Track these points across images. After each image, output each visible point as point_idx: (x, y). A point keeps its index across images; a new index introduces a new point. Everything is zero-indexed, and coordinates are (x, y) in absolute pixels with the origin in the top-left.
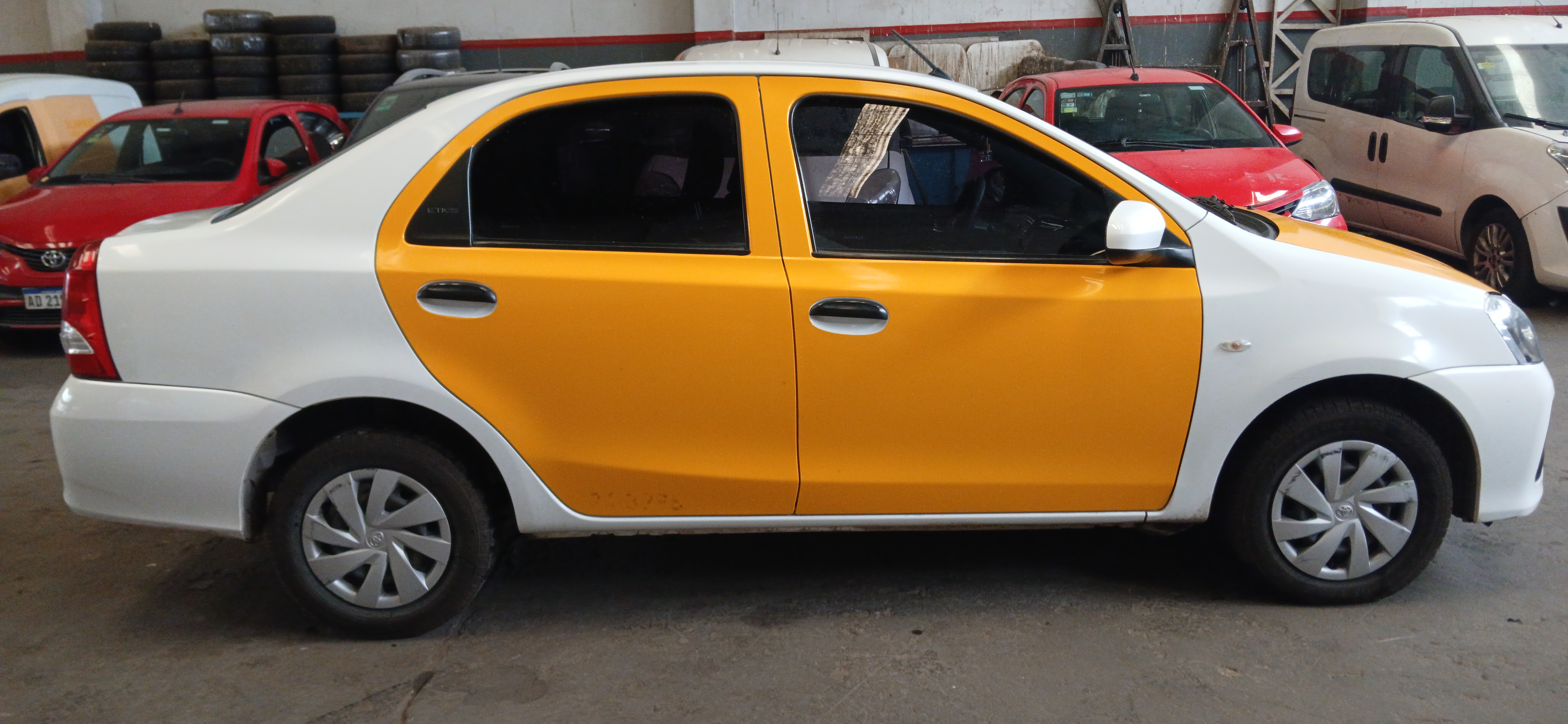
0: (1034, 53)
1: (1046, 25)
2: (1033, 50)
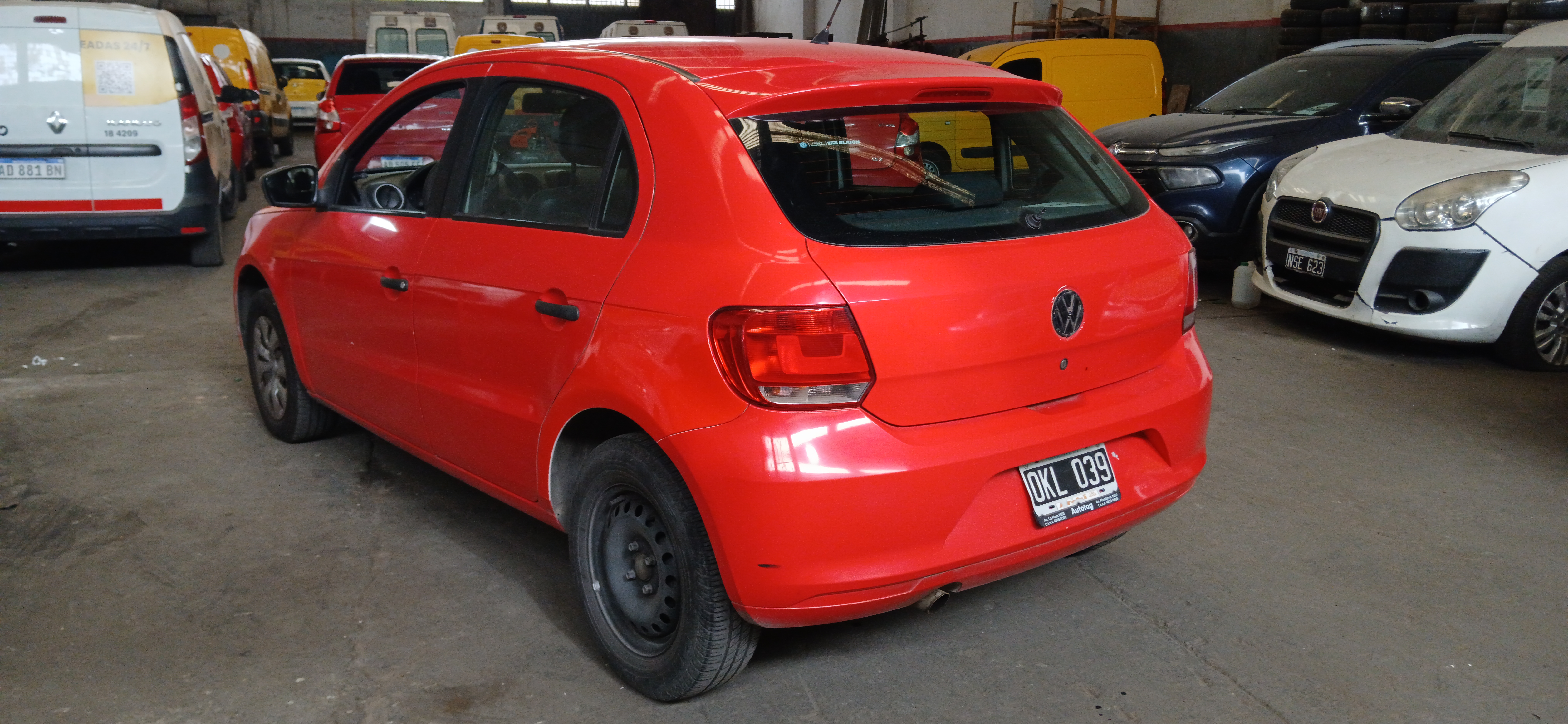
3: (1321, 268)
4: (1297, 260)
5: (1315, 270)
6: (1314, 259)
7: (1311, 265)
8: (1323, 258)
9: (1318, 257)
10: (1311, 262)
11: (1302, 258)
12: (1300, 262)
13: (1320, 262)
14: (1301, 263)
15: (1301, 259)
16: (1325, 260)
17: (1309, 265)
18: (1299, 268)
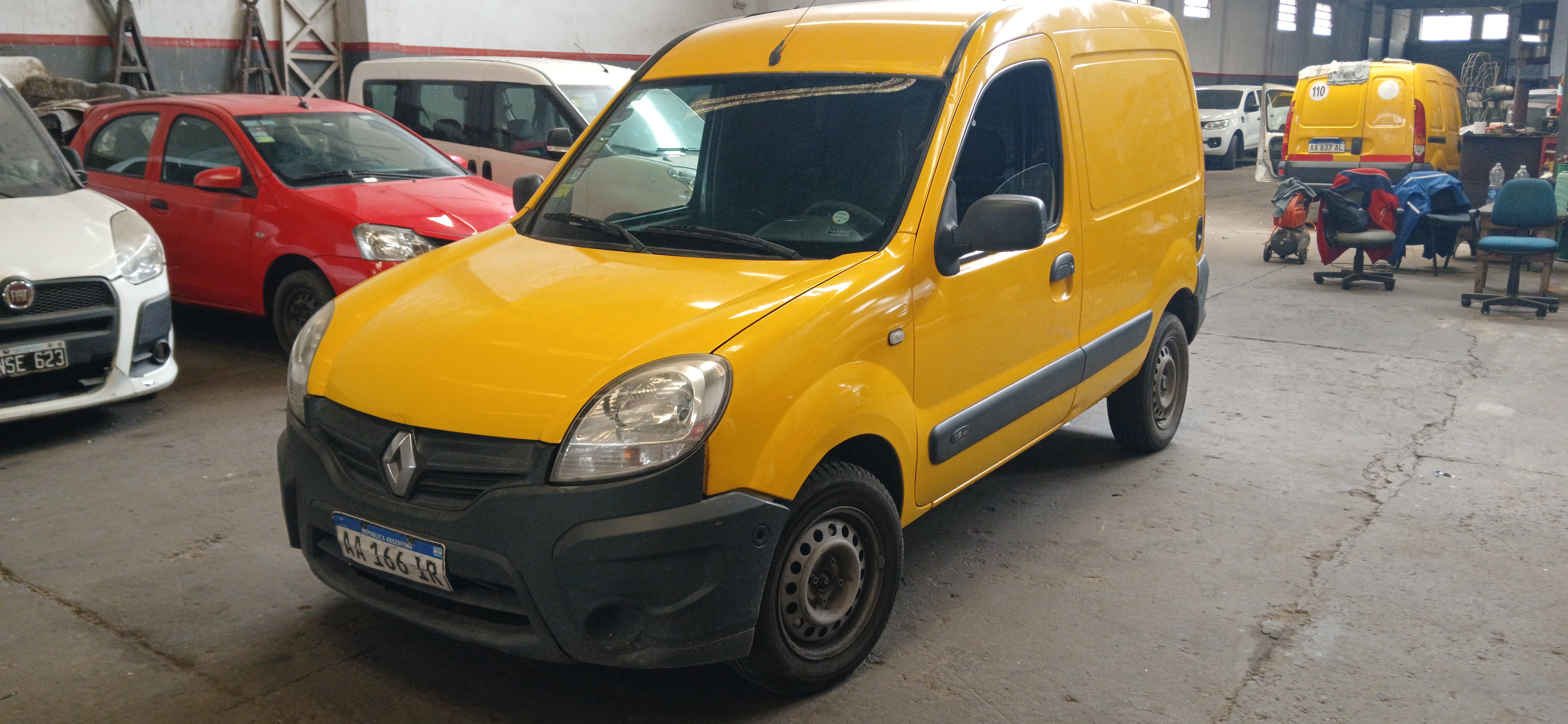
0: (36, 73)
1: (43, 40)
2: (33, 68)
3: (61, 357)
4: (11, 362)
5: (51, 363)
6: (43, 352)
7: (41, 360)
8: (60, 344)
9: (50, 345)
10: (39, 357)
11: (22, 356)
12: (18, 363)
13: (56, 352)
14: (21, 363)
15: (20, 359)
16: (64, 346)
17: (37, 360)
18: (19, 370)
